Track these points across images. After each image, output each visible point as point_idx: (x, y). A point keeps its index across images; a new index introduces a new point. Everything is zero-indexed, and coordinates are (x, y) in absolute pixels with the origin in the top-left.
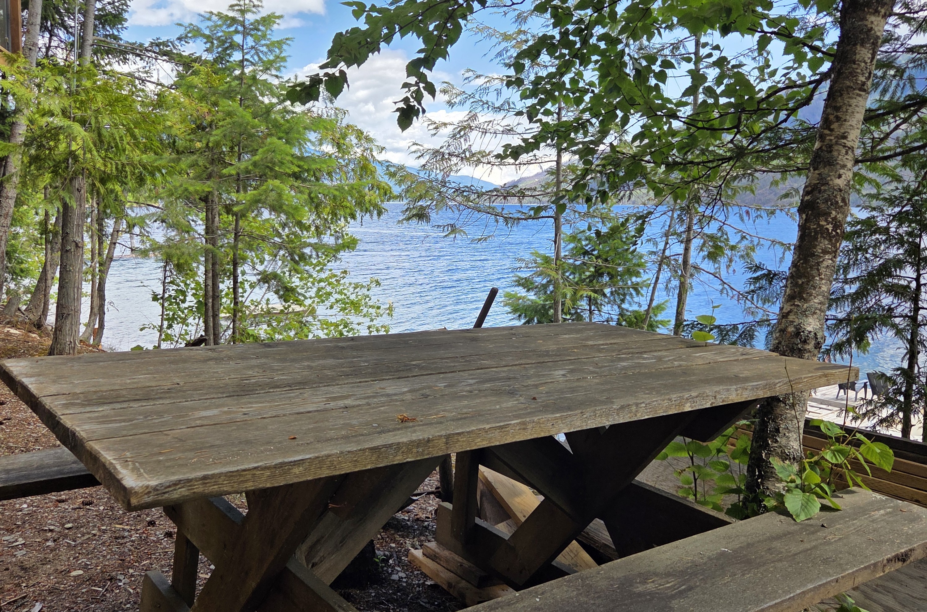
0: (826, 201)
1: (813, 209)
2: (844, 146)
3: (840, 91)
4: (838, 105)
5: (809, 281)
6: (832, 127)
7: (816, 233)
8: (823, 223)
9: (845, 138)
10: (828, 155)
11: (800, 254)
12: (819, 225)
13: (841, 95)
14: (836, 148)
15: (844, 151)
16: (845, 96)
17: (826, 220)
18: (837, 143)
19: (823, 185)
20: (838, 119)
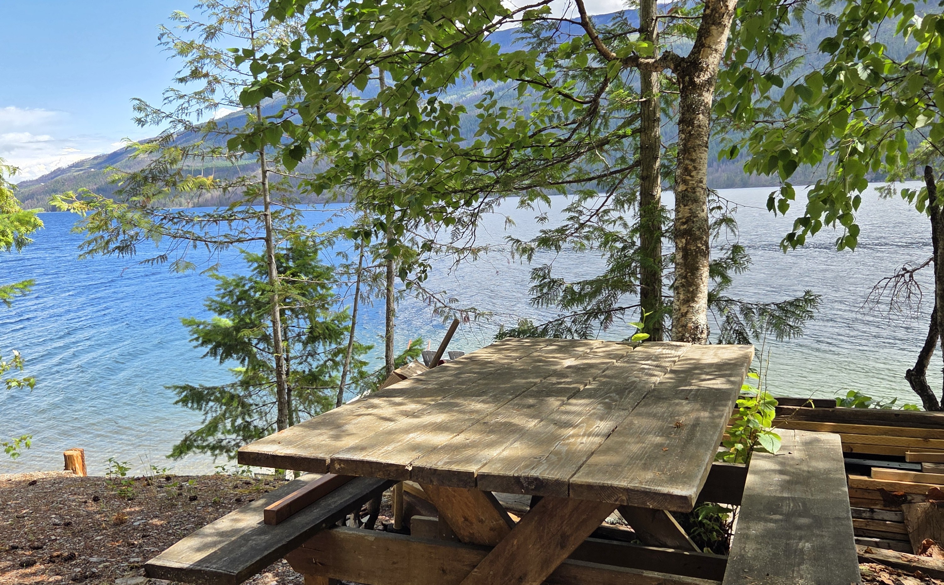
0: (699, 229)
1: (691, 235)
2: (703, 188)
3: (693, 148)
4: (694, 158)
5: (697, 288)
6: (692, 174)
7: (696, 252)
8: (700, 245)
9: (701, 182)
10: (694, 195)
11: (686, 269)
12: (697, 246)
13: (695, 151)
14: (698, 189)
15: (702, 192)
16: (698, 152)
17: (701, 243)
18: (698, 186)
19: (694, 217)
20: (695, 168)
